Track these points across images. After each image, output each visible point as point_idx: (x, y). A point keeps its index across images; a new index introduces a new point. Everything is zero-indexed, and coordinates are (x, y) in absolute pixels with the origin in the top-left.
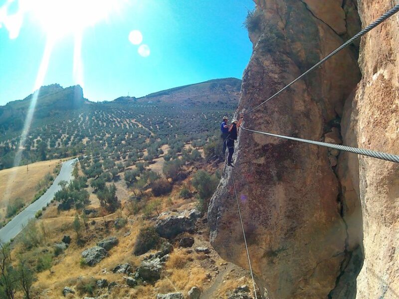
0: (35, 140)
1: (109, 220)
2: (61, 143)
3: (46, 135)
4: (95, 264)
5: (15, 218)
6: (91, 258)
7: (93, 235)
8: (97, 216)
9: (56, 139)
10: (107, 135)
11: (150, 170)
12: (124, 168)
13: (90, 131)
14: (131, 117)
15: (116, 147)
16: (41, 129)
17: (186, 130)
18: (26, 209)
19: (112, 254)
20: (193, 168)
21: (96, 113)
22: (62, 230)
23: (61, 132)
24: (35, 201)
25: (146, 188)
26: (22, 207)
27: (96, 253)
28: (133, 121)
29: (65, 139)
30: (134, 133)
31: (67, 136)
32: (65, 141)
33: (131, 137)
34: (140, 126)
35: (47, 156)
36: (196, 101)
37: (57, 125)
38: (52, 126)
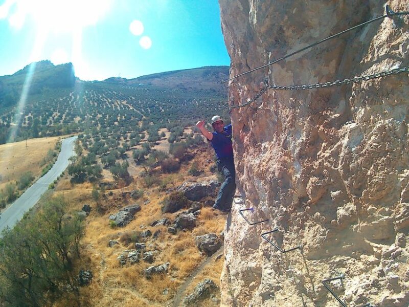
0: (26, 117)
1: (126, 191)
2: (52, 121)
3: (38, 112)
4: (125, 225)
5: (28, 190)
6: (121, 220)
7: (112, 204)
8: (112, 188)
9: (48, 116)
10: (99, 116)
11: (155, 150)
12: (129, 147)
13: (81, 111)
14: (121, 98)
15: (108, 128)
16: (32, 106)
17: (178, 115)
18: (37, 182)
19: (137, 218)
20: (197, 151)
21: (87, 92)
22: (81, 200)
23: (52, 110)
24: (44, 175)
25: (156, 166)
26: (33, 180)
27: (125, 216)
28: (124, 103)
29: (56, 117)
30: (125, 115)
31: (59, 114)
32: (57, 119)
33: (123, 118)
34: (131, 108)
35: (40, 133)
36: (188, 86)
37: (48, 103)
38: (43, 103)
